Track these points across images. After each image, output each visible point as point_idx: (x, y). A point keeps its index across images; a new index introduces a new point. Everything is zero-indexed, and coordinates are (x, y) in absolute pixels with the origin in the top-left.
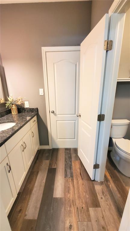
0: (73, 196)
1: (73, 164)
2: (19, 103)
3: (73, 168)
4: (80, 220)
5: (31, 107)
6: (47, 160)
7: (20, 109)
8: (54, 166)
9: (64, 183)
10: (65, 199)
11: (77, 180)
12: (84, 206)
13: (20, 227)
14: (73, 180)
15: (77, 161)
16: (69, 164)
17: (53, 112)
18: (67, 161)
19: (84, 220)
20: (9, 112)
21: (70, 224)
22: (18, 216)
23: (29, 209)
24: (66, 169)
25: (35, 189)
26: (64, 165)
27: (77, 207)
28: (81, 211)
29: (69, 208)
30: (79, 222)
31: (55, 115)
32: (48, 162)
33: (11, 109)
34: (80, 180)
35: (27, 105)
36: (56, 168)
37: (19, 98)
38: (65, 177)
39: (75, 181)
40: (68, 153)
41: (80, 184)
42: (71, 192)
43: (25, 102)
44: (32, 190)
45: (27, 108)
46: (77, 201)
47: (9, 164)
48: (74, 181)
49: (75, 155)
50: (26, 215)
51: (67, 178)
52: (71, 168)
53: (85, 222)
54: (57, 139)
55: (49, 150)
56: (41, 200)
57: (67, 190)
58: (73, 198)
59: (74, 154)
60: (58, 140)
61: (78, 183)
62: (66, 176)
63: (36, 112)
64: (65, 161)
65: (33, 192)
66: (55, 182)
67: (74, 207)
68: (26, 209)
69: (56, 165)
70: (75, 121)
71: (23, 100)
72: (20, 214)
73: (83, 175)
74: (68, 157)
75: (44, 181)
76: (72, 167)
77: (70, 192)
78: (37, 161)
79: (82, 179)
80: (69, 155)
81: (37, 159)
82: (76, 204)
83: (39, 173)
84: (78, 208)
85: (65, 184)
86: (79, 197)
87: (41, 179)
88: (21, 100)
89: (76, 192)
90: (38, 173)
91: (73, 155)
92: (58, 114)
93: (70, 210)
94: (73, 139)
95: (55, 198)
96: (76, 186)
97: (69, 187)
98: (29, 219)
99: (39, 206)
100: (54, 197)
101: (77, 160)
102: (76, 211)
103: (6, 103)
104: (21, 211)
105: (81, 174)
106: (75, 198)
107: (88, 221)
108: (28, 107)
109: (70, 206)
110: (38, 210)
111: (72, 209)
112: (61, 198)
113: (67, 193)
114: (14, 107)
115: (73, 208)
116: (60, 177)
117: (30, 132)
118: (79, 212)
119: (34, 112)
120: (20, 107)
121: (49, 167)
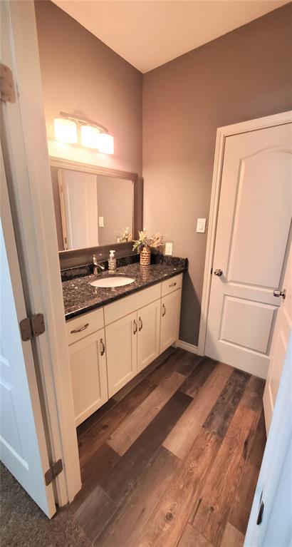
0: (203, 473)
1: (237, 411)
2: (155, 245)
3: (234, 419)
4: (194, 524)
5: (174, 256)
6: (183, 373)
7: (156, 255)
8: (192, 392)
9: (196, 435)
10: (183, 465)
11: (230, 449)
12: (218, 508)
13: (96, 449)
14: (218, 443)
15: (252, 412)
16: (226, 408)
17: (220, 274)
18: (226, 399)
19: (203, 533)
20: (136, 259)
21: (170, 512)
22: (100, 431)
23: (117, 433)
24: (216, 413)
25: (138, 411)
26: (215, 402)
27: (200, 497)
28: (205, 513)
29: (184, 486)
30: (189, 525)
31: (225, 281)
32: (182, 378)
33: (139, 255)
34: (238, 454)
35: (169, 251)
36: (192, 399)
37: (157, 236)
38: (203, 426)
39: (223, 448)
40: (237, 381)
41: (232, 461)
42: (203, 463)
43: (167, 244)
44: (132, 409)
45: (167, 257)
46: (207, 489)
47: (103, 341)
48: (222, 446)
49: (256, 395)
50: (110, 439)
51: (207, 432)
52: (227, 416)
53: (204, 536)
54: (219, 339)
55: (196, 357)
56: (141, 433)
57: (195, 450)
58: (201, 476)
59: (253, 392)
60: (220, 341)
61: (229, 456)
62: (207, 425)
63: (183, 266)
64: (221, 396)
65: (134, 413)
66: (179, 422)
67: (194, 493)
68: (114, 431)
69: (197, 393)
70: (276, 308)
71: (163, 240)
72: (103, 431)
73: (252, 449)
74: (233, 392)
75: (160, 408)
76: (231, 415)
77: (200, 460)
78: (162, 367)
79: (245, 456)
80: (238, 389)
81: (165, 362)
82: (200, 491)
83: (156, 389)
84: (200, 500)
85: (197, 437)
86: (216, 485)
87: (154, 402)
88: (159, 241)
89: (212, 470)
90: (155, 387)
91: (249, 394)
92: (231, 281)
93: (182, 490)
94: (263, 353)
95: (164, 448)
96: (219, 459)
97: (203, 450)
98: (111, 446)
99: (133, 439)
100: (164, 444)
101: (253, 408)
102: (194, 501)
103: (134, 243)
104: (107, 429)
105: (246, 443)
106: (205, 478)
107: (212, 541)
108: (170, 254)
109: (187, 485)
110: (129, 445)
111: (189, 492)
112: (175, 457)
113: (192, 458)
114: (145, 251)
115: (191, 493)
116: (192, 419)
117: (158, 304)
118: (200, 510)
119: (181, 266)
120: (156, 253)
121: (180, 388)
